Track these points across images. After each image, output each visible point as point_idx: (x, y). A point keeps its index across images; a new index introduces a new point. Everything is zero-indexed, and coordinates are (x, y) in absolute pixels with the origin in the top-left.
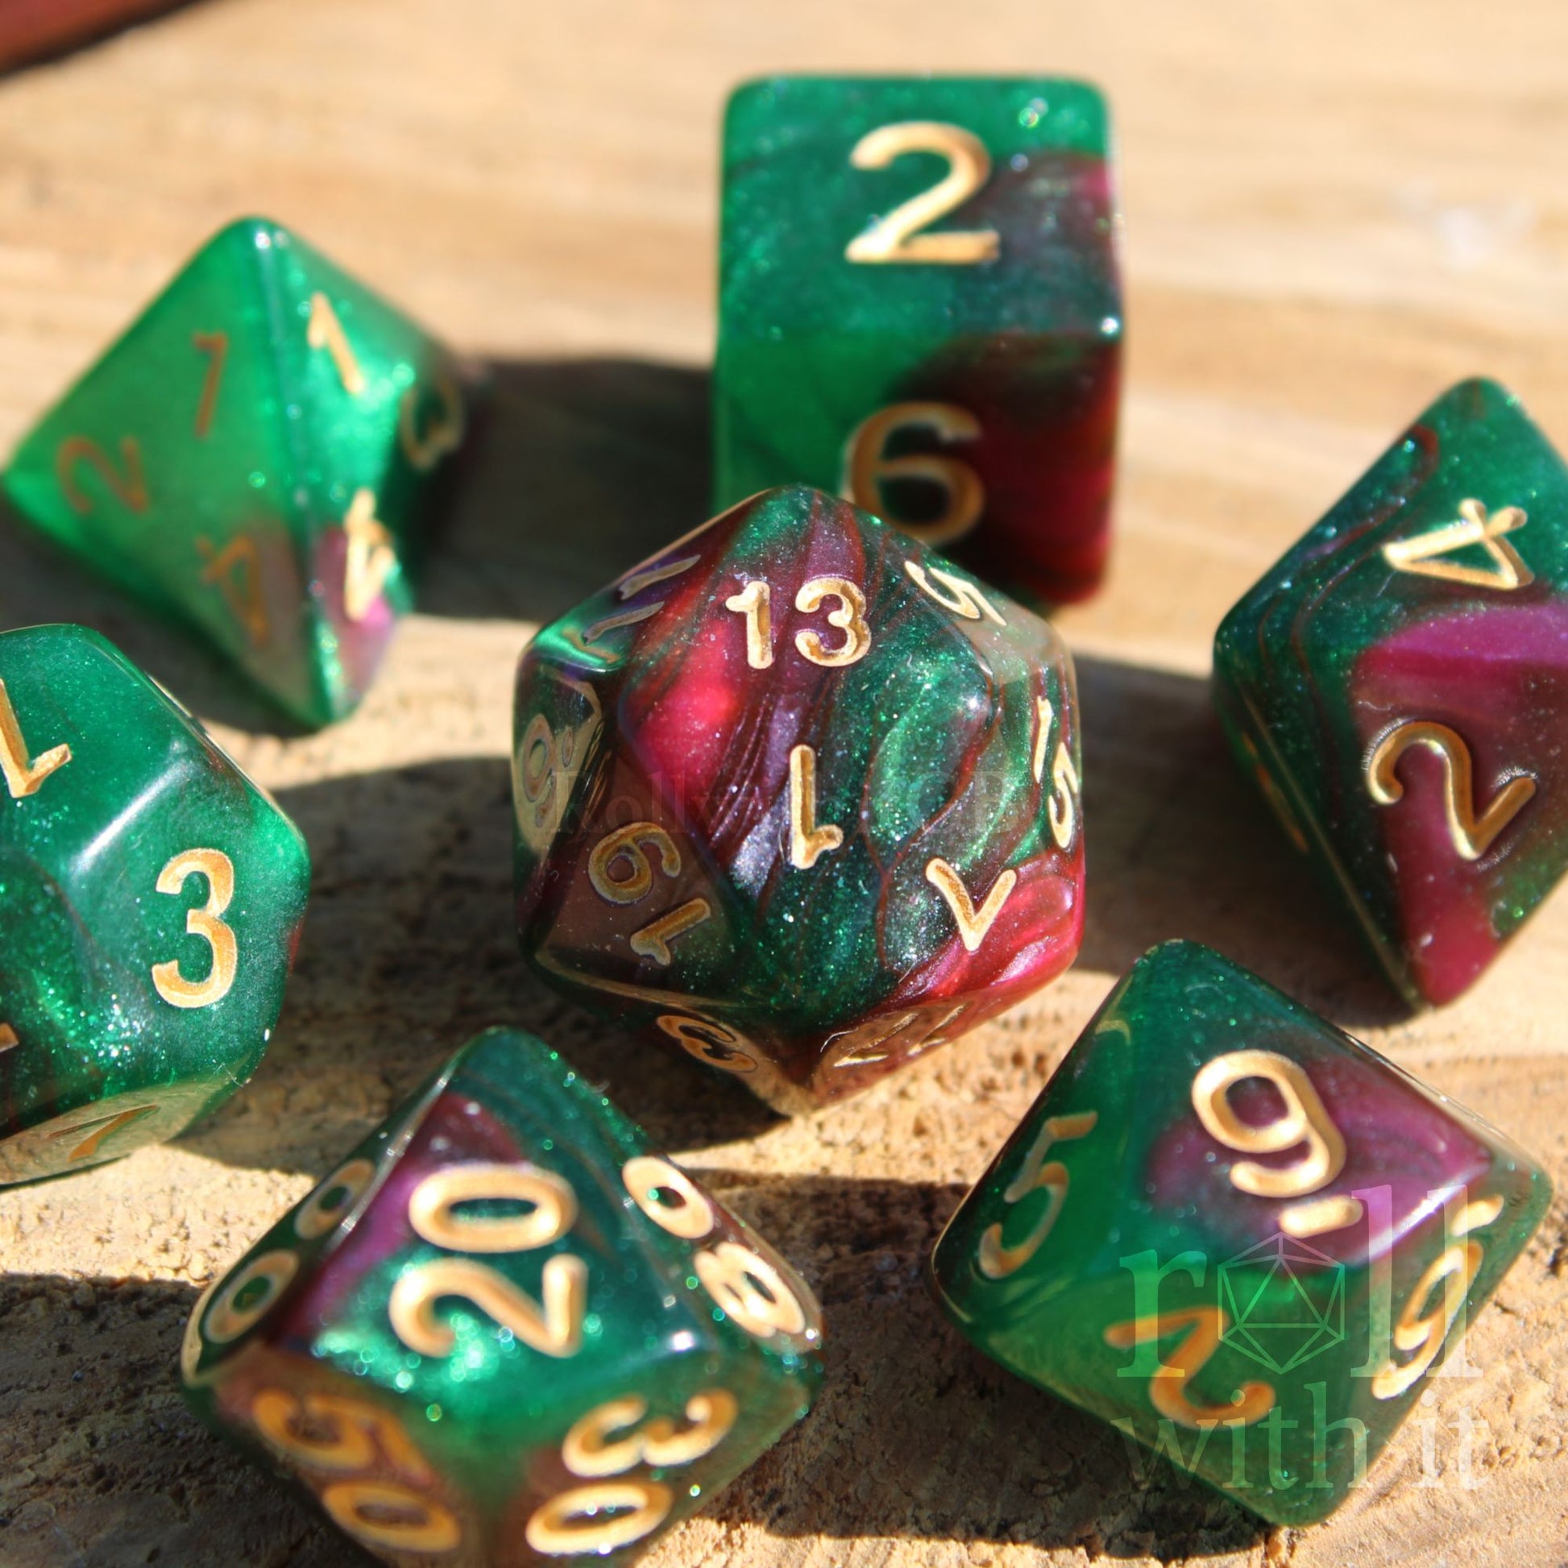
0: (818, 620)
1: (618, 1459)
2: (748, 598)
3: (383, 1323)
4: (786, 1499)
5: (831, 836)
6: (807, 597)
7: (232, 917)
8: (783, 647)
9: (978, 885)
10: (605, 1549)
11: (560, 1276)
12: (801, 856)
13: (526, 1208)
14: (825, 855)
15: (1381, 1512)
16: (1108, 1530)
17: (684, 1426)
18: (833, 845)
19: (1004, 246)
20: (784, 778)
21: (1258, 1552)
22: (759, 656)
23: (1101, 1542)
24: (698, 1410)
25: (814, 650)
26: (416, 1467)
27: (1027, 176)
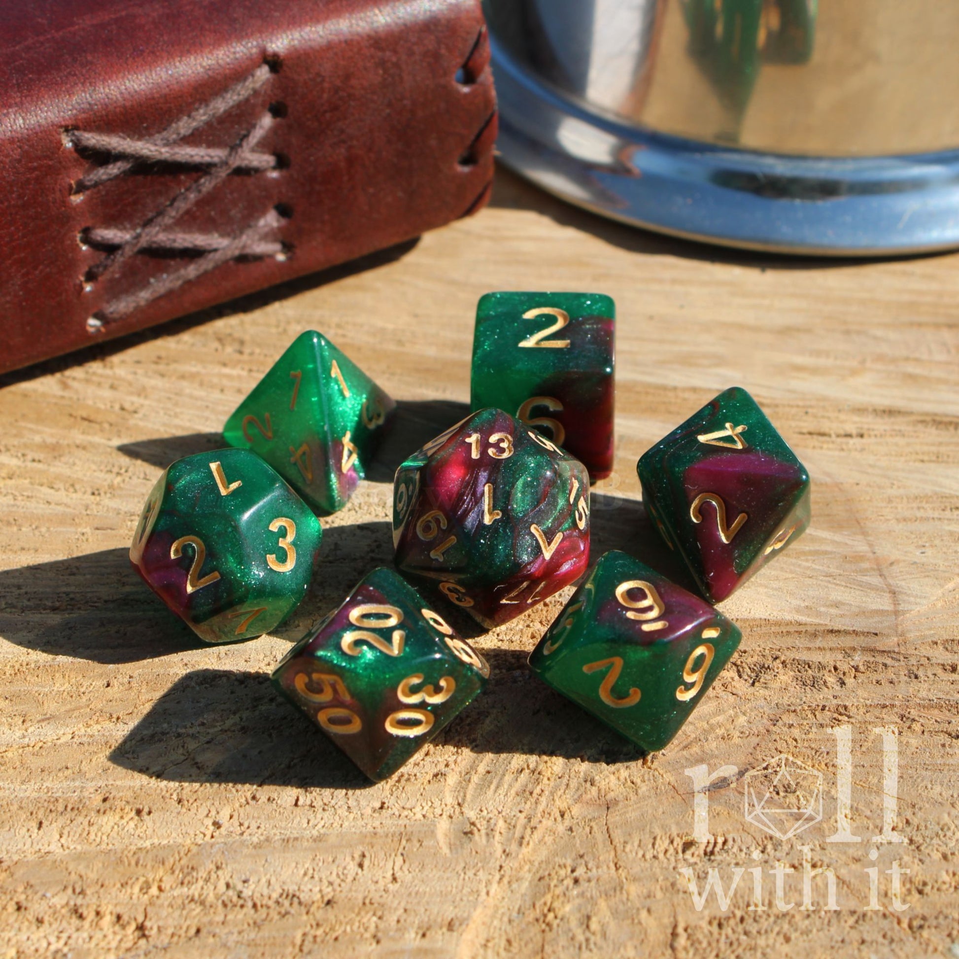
0: (496, 445)
1: (414, 699)
2: (473, 439)
3: (338, 647)
4: (478, 742)
5: (498, 514)
6: (493, 439)
7: (294, 544)
8: (484, 452)
9: (549, 535)
10: (412, 736)
11: (397, 636)
12: (487, 520)
13: (387, 616)
14: (496, 520)
15: (685, 753)
16: (589, 753)
17: (438, 690)
18: (498, 517)
19: (572, 344)
20: (483, 494)
21: (640, 762)
22: (475, 455)
23: (586, 757)
24: (443, 683)
25: (494, 454)
26: (347, 698)
27: (583, 323)
